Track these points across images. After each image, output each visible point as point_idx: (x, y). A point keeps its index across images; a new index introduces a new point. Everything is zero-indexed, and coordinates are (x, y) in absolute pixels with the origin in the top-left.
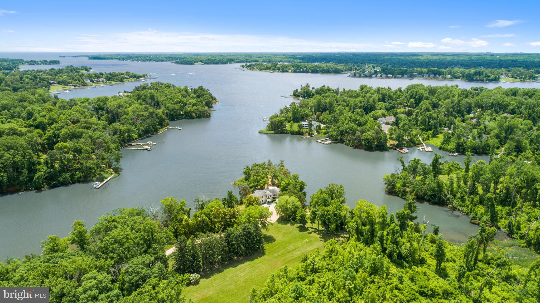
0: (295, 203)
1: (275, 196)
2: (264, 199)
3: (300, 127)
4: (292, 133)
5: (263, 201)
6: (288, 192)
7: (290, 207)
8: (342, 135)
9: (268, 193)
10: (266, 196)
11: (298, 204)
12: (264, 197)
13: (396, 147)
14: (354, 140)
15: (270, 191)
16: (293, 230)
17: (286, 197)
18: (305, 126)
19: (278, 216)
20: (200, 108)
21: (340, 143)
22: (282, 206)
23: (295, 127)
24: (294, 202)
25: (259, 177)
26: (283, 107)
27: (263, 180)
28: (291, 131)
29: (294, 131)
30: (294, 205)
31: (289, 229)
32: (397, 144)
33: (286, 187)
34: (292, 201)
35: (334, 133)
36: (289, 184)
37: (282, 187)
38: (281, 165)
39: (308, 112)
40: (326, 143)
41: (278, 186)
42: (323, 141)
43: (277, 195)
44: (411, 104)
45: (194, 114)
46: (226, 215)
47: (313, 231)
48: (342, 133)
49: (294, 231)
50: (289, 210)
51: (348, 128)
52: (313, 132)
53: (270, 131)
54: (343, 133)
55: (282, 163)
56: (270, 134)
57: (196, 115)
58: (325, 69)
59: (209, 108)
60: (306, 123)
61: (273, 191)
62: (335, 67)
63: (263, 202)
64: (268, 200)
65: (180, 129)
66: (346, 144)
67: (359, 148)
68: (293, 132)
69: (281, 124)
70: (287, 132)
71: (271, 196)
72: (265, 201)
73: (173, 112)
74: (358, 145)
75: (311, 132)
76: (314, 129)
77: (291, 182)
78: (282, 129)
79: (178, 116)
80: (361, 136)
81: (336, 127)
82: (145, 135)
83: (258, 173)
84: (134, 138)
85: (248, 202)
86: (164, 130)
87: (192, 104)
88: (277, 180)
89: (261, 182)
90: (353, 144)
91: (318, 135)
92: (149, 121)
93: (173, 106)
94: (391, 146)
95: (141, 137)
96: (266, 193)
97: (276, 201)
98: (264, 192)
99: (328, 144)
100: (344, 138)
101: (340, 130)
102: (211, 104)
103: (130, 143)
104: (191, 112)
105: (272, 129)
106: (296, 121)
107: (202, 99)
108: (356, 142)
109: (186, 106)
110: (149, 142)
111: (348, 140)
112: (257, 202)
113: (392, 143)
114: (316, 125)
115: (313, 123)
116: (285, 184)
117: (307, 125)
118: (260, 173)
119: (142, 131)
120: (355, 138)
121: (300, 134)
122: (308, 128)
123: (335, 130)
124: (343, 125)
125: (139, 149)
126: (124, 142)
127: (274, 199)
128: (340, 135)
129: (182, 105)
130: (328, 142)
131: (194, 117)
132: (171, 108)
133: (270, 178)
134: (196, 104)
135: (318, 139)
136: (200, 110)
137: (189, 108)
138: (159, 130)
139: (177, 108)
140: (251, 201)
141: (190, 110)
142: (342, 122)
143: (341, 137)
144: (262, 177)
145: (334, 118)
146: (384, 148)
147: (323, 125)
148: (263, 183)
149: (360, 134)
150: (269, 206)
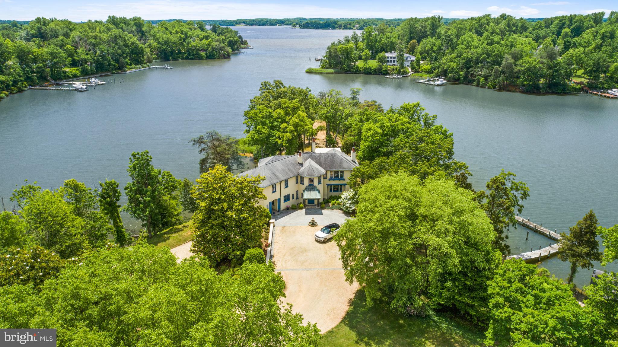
0: (463, 217)
1: (337, 178)
2: (291, 190)
3: (382, 60)
4: (368, 72)
5: (287, 198)
8: (468, 68)
9: (311, 167)
10: (299, 179)
12: (292, 182)
13: (589, 88)
14: (498, 75)
15: (318, 159)
18: (391, 61)
20: (214, 44)
21: (464, 83)
23: (373, 64)
25: (281, 111)
27: (295, 119)
28: (365, 69)
29: (370, 68)
30: (459, 228)
32: (588, 83)
33: (381, 144)
35: (454, 65)
36: (395, 133)
37: (364, 145)
38: (351, 101)
39: (393, 39)
40: (437, 83)
41: (349, 147)
42: (428, 81)
43: (346, 176)
44: (564, 38)
45: (203, 53)
48: (468, 64)
51: (483, 53)
52: (407, 70)
53: (327, 68)
54: (472, 64)
55: (354, 98)
56: (327, 73)
57: (206, 54)
59: (233, 50)
60: (394, 54)
61: (328, 162)
63: (289, 204)
64: (307, 195)
65: (168, 68)
66: (478, 85)
67: (509, 91)
68: (369, 70)
69: (347, 54)
70: (357, 70)
71: (320, 178)
72: (297, 198)
73: (167, 46)
74: (507, 84)
75: (402, 70)
76: (408, 66)
77: (402, 124)
78: (348, 65)
79: (177, 54)
80: (516, 65)
81: (453, 56)
82: (97, 73)
83: (278, 98)
84: (70, 75)
85: (203, 204)
86: (140, 68)
87: (201, 37)
88: (342, 137)
89: (286, 128)
90: (495, 82)
91: (416, 74)
92: (104, 47)
93: (166, 36)
94: (579, 86)
95: (86, 74)
96: (302, 169)
97: (340, 198)
98: (292, 164)
99: (442, 85)
100: (472, 74)
101: (464, 59)
102: (238, 47)
103: (57, 82)
104: (198, 49)
105: (330, 66)
106: (373, 57)
107: (223, 37)
108: (501, 78)
109: (189, 39)
110: (93, 79)
111: (482, 77)
112: (250, 207)
113: (575, 81)
114: (411, 60)
115: (406, 55)
116: (379, 130)
117: (394, 60)
118: (284, 96)
119: (91, 65)
120: (500, 69)
121: (381, 73)
122: (395, 63)
123: (452, 60)
124: (468, 50)
125: (62, 90)
126: (43, 78)
127: (334, 191)
128: (465, 69)
129: (182, 36)
130: (441, 81)
131: (203, 56)
132: (163, 40)
133: (321, 129)
134: (207, 38)
135: (418, 79)
136: (212, 46)
137: (194, 43)
138: (128, 66)
139: (173, 41)
140: (219, 201)
141: (197, 46)
142: (465, 45)
143: (466, 73)
144: (289, 110)
145: (449, 41)
146: (564, 90)
147: (421, 62)
148: (291, 132)
149: (511, 61)
150: (313, 224)
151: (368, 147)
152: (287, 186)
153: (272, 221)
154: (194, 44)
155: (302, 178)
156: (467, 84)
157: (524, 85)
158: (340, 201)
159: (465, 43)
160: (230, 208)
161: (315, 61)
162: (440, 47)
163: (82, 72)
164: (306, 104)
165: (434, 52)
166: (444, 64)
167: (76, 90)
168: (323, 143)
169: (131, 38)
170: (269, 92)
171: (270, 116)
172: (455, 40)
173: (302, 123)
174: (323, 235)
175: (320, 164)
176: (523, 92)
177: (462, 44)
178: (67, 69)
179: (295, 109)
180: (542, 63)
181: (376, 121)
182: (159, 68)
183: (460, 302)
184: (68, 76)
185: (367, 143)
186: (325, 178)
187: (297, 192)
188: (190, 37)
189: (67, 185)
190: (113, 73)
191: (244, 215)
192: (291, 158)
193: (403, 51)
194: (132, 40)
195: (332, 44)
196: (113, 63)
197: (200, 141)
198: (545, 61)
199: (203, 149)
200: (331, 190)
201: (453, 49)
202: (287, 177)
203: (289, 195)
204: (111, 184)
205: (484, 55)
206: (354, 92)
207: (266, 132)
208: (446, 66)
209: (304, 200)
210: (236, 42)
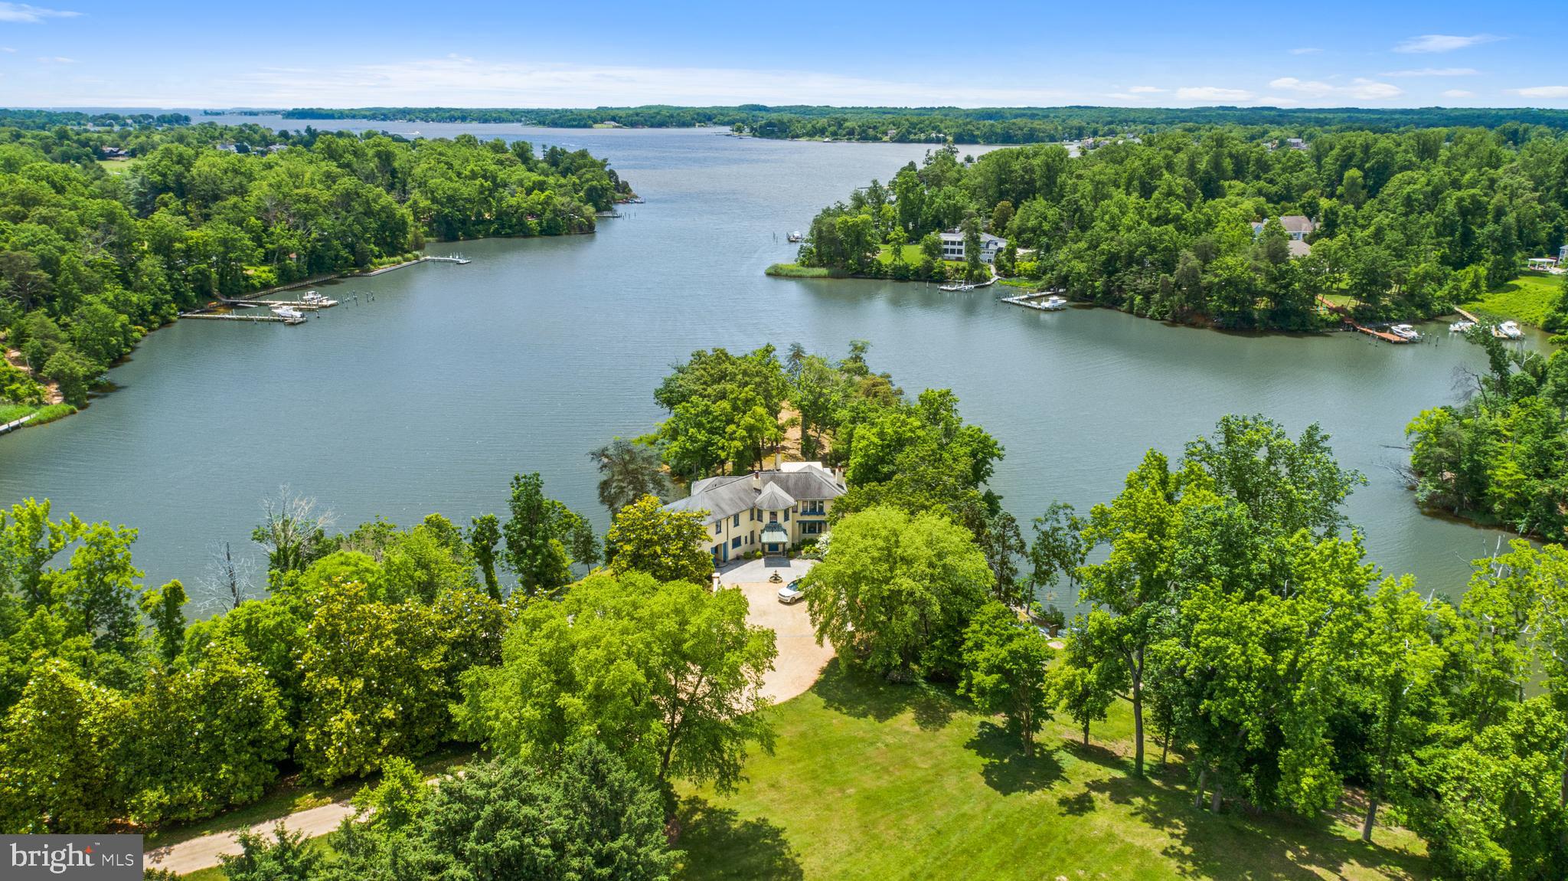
0: (949, 560)
1: (813, 512)
2: (743, 530)
3: (934, 250)
4: (902, 275)
5: (737, 542)
6: (900, 485)
7: (919, 588)
8: (1110, 274)
9: (773, 495)
10: (756, 513)
11: (975, 565)
12: (744, 518)
13: (1356, 319)
14: (1168, 291)
15: (784, 482)
16: (939, 772)
17: (884, 516)
18: (953, 251)
19: (828, 651)
20: (558, 200)
21: (1101, 306)
22: (857, 578)
23: (914, 255)
24: (940, 556)
25: (725, 405)
26: (864, 186)
27: (748, 419)
28: (897, 269)
29: (906, 267)
30: (942, 572)
31: (905, 763)
32: (1356, 309)
33: (882, 461)
34: (929, 544)
35: (1080, 267)
36: (900, 443)
37: (855, 461)
38: (851, 365)
39: (960, 198)
40: (1046, 304)
41: (834, 460)
42: (1029, 299)
43: (828, 508)
44: (1347, 190)
45: (532, 222)
46: (429, 645)
47: (1098, 786)
48: (1111, 265)
49: (951, 784)
50: (911, 613)
51: (1141, 244)
52: (987, 273)
53: (813, 266)
54: (1118, 265)
55: (857, 359)
56: (813, 277)
57: (540, 224)
58: (999, 131)
59: (599, 210)
60: (958, 236)
61: (799, 486)
62: (1029, 125)
63: (740, 550)
64: (768, 538)
65: (461, 261)
66: (1130, 311)
67: (1193, 325)
68: (904, 272)
69: (857, 237)
70: (879, 270)
71: (786, 512)
72: (752, 542)
73: (453, 207)
74: (1188, 311)
75: (976, 272)
76: (990, 261)
77: (911, 430)
78: (858, 260)
79: (474, 225)
80: (1204, 272)
81: (1083, 245)
82: (310, 277)
83: (720, 380)
84: (256, 282)
85: (628, 548)
86: (399, 263)
87: (528, 184)
88: (832, 433)
89: (735, 432)
90: (1165, 306)
91: (1006, 281)
92: (326, 221)
93: (452, 185)
94: (1335, 315)
95: (290, 281)
96: (760, 498)
97: (817, 542)
98: (746, 491)
99: (1056, 310)
100: (1119, 287)
101: (1103, 254)
102: (608, 202)
103: (232, 300)
104: (523, 213)
105: (821, 260)
106: (914, 238)
107: (575, 179)
108: (1176, 298)
109: (501, 190)
110: (310, 295)
111: (1139, 294)
112: (690, 551)
113: (1331, 305)
114: (996, 248)
115: (985, 237)
116: (876, 440)
117: (960, 247)
118: (731, 380)
119: (298, 259)
120: (1172, 280)
121: (931, 277)
122: (963, 255)
123: (1078, 256)
124: (1113, 233)
125: (252, 320)
126: (204, 293)
127: (810, 532)
128: (1105, 276)
129: (486, 184)
130: (1054, 302)
131: (532, 229)
132: (444, 193)
133: (793, 423)
134: (541, 186)
135: (1007, 295)
136: (555, 205)
137: (513, 199)
138: (375, 261)
139: (466, 196)
140: (649, 543)
141: (519, 207)
142: (1107, 223)
143: (1106, 284)
144: (739, 403)
145: (1075, 211)
146: (1303, 324)
147: (1020, 252)
148: (742, 439)
149: (1195, 262)
150: (776, 579)
151: (861, 464)
152: (736, 524)
153: (714, 575)
154: (513, 201)
155: (760, 512)
156: (1110, 308)
157: (1222, 314)
158: (817, 546)
159: (1107, 217)
160: (665, 552)
161: (787, 242)
162: (1057, 224)
163: (280, 277)
164: (766, 390)
165: (1045, 233)
166: (1061, 262)
167: (282, 321)
168: (796, 446)
169: (379, 196)
170: (705, 369)
171: (707, 412)
172: (1087, 209)
173: (759, 425)
174: (789, 593)
175: (787, 490)
176: (1220, 329)
177: (1102, 220)
178: (251, 271)
179: (749, 402)
180: (1256, 269)
181: (873, 424)
182: (439, 261)
183: (948, 661)
184: (253, 286)
185: (859, 459)
186: (795, 511)
187: (752, 533)
188: (505, 185)
189: (428, 522)
190: (344, 276)
191: (685, 562)
192: (742, 482)
193: (977, 230)
194: (383, 201)
195: (824, 211)
196: (344, 253)
197: (603, 453)
198: (1262, 265)
199: (605, 466)
200: (804, 531)
201: (1084, 228)
202: (738, 511)
203: (739, 538)
204: (491, 520)
205: (1142, 248)
206: (856, 348)
207: (704, 439)
208: (1065, 269)
209: (763, 544)
210: (604, 189)
